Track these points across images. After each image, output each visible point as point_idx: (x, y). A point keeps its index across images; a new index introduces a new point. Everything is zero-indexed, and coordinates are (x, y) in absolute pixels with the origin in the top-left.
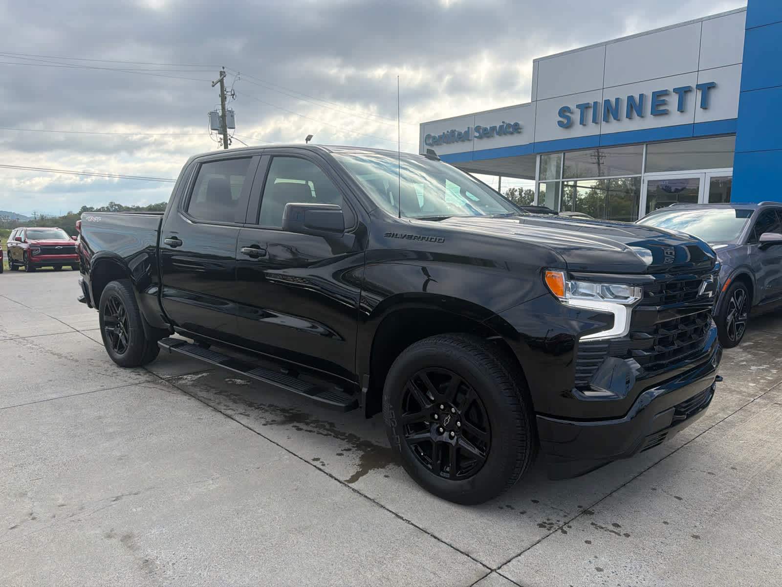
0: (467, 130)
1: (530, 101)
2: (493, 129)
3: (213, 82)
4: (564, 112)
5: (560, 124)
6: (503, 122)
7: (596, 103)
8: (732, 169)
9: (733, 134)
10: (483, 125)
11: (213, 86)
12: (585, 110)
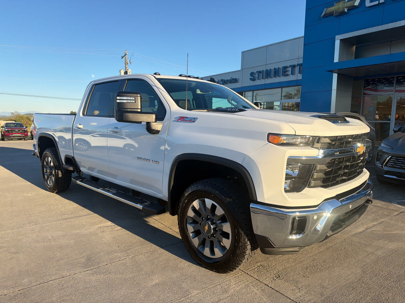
0: (218, 81)
1: (240, 69)
2: (228, 80)
3: (122, 57)
4: (252, 74)
5: (251, 79)
6: (231, 78)
7: (263, 71)
8: (300, 99)
9: (300, 85)
10: (224, 79)
11: (122, 58)
12: (260, 74)
